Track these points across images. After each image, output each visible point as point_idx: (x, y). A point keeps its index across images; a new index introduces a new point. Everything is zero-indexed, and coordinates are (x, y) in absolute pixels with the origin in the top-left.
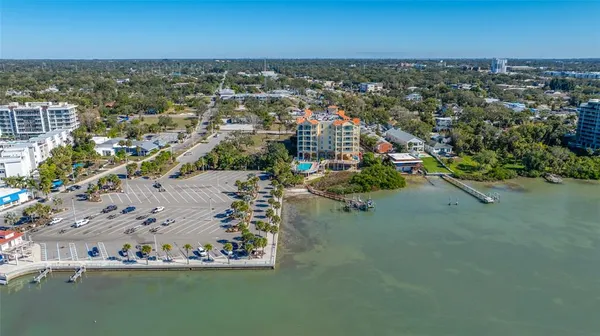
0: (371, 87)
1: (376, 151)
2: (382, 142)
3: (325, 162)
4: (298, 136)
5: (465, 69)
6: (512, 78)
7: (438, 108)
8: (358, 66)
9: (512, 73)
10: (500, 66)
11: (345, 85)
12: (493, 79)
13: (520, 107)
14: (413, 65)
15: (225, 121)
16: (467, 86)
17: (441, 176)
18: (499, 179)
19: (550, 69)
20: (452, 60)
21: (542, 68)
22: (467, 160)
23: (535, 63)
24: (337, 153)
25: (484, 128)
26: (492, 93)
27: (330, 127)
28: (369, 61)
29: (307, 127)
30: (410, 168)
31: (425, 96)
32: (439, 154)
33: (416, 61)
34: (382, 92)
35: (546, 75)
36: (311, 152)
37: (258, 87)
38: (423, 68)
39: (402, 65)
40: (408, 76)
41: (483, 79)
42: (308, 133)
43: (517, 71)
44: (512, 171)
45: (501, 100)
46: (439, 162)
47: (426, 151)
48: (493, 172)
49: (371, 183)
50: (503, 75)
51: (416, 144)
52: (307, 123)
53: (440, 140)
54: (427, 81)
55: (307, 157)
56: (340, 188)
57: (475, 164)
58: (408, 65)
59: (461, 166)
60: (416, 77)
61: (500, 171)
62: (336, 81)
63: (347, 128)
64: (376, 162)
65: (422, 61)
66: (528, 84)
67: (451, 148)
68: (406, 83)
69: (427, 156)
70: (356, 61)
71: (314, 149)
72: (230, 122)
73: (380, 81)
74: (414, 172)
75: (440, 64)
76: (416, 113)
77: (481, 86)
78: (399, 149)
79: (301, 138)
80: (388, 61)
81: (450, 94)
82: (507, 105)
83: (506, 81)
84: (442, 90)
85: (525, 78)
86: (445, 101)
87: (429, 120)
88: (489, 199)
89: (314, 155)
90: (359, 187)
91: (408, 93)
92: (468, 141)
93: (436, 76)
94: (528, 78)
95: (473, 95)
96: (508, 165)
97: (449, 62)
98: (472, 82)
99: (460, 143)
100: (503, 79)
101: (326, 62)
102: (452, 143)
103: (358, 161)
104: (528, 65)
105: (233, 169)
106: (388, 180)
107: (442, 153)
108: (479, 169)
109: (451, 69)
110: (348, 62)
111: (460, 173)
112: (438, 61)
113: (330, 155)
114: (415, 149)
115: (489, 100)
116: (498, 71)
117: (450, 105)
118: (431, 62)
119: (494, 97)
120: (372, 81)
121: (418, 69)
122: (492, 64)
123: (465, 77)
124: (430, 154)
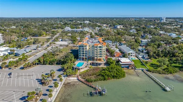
0: (119, 27)
1: (114, 56)
2: (117, 52)
3: (90, 62)
4: (79, 50)
5: (151, 20)
6: (168, 23)
7: (142, 35)
8: (116, 19)
9: (167, 22)
10: (163, 20)
11: (110, 26)
12: (161, 24)
13: (174, 35)
14: (134, 19)
15: (60, 40)
16: (152, 27)
17: (142, 70)
18: (171, 73)
19: (180, 20)
20: (147, 18)
21: (177, 20)
22: (154, 61)
23: (174, 18)
24: (96, 58)
25: (162, 46)
26: (162, 29)
27: (93, 46)
28: (120, 18)
29: (83, 46)
30: (128, 66)
31: (137, 30)
32: (142, 58)
33: (135, 18)
34: (122, 29)
35: (180, 22)
36: (84, 57)
37: (80, 26)
38: (137, 20)
39: (131, 19)
40: (132, 23)
41: (158, 24)
42: (83, 49)
43: (169, 21)
44: (176, 69)
45: (166, 32)
46: (141, 62)
47: (136, 56)
48: (167, 69)
49: (108, 76)
50: (164, 23)
51: (131, 53)
52: (82, 45)
53: (142, 52)
54: (138, 25)
55: (83, 59)
56: (93, 78)
57: (158, 64)
58: (132, 19)
59: (152, 64)
60: (135, 23)
61: (170, 69)
62: (108, 24)
63: (100, 47)
64: (113, 63)
65: (137, 18)
66: (174, 25)
67: (147, 55)
68: (131, 25)
69: (137, 59)
70: (116, 18)
71: (86, 56)
72: (62, 40)
73: (122, 25)
74: (130, 68)
75: (143, 19)
76: (133, 37)
77: (157, 26)
78: (124, 55)
79: (80, 51)
80: (126, 18)
81: (147, 30)
82: (168, 34)
83: (166, 25)
84: (143, 28)
85: (172, 24)
86: (144, 32)
87: (138, 41)
88: (168, 89)
89: (86, 58)
90: (102, 78)
91: (131, 29)
92: (155, 53)
93: (141, 23)
94: (173, 23)
95: (155, 30)
96: (174, 65)
97: (146, 18)
98: (154, 25)
99: (151, 53)
100: (165, 24)
101: (106, 18)
102: (148, 53)
103: (105, 62)
104: (172, 19)
105: (50, 64)
106: (117, 74)
107: (143, 57)
108: (160, 66)
109: (146, 21)
110: (113, 18)
111: (152, 68)
112: (142, 18)
113: (93, 59)
114: (131, 56)
115: (161, 32)
116: (162, 21)
117: (147, 34)
118: (140, 18)
119: (163, 31)
120: (120, 24)
121: (135, 21)
122: (160, 19)
123: (151, 23)
124: (138, 58)
